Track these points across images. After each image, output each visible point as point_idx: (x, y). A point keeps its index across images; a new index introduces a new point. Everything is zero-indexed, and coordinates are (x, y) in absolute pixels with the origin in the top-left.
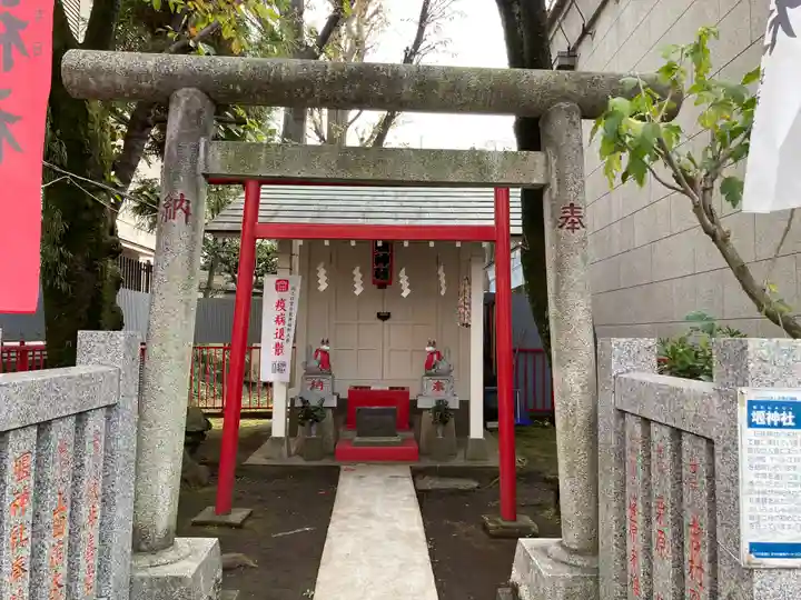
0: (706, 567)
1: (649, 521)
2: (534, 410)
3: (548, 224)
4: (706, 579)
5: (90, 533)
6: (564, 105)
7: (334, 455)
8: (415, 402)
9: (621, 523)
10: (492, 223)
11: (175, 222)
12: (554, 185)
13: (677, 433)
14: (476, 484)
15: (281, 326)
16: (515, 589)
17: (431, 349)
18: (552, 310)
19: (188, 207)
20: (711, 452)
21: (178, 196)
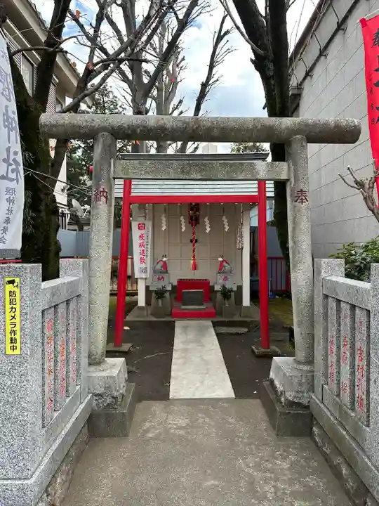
0: (365, 367)
1: (339, 347)
2: (277, 290)
3: (289, 199)
4: (365, 373)
5: (73, 355)
6: (299, 136)
7: (171, 315)
8: (213, 287)
9: (326, 348)
10: (257, 194)
11: (101, 203)
12: (292, 180)
13: (353, 307)
14: (246, 330)
15: (142, 248)
16: (272, 382)
17: (220, 259)
18: (291, 244)
19: (107, 195)
20: (369, 316)
21: (102, 190)
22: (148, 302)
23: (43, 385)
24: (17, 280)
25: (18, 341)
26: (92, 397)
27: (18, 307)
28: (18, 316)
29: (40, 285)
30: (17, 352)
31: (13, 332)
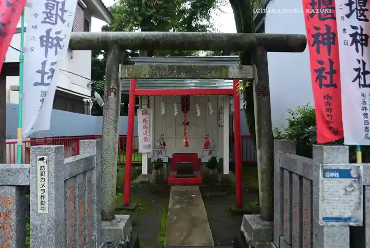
0: (309, 224)
3: (255, 93)
4: (309, 228)
7: (168, 181)
8: (201, 159)
10: (232, 88)
11: (111, 97)
12: (257, 79)
13: (301, 178)
15: (146, 130)
16: (242, 234)
19: (115, 91)
21: (112, 87)
22: (149, 171)
23: (66, 236)
24: (46, 157)
25: (47, 203)
26: (105, 244)
27: (46, 178)
28: (46, 185)
29: (63, 161)
30: (46, 211)
31: (43, 196)
